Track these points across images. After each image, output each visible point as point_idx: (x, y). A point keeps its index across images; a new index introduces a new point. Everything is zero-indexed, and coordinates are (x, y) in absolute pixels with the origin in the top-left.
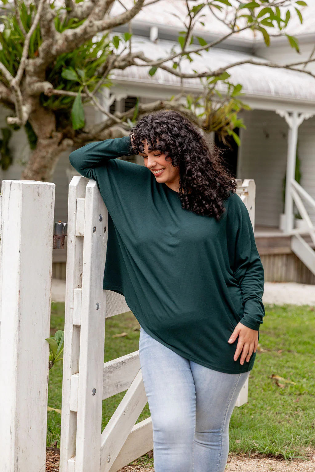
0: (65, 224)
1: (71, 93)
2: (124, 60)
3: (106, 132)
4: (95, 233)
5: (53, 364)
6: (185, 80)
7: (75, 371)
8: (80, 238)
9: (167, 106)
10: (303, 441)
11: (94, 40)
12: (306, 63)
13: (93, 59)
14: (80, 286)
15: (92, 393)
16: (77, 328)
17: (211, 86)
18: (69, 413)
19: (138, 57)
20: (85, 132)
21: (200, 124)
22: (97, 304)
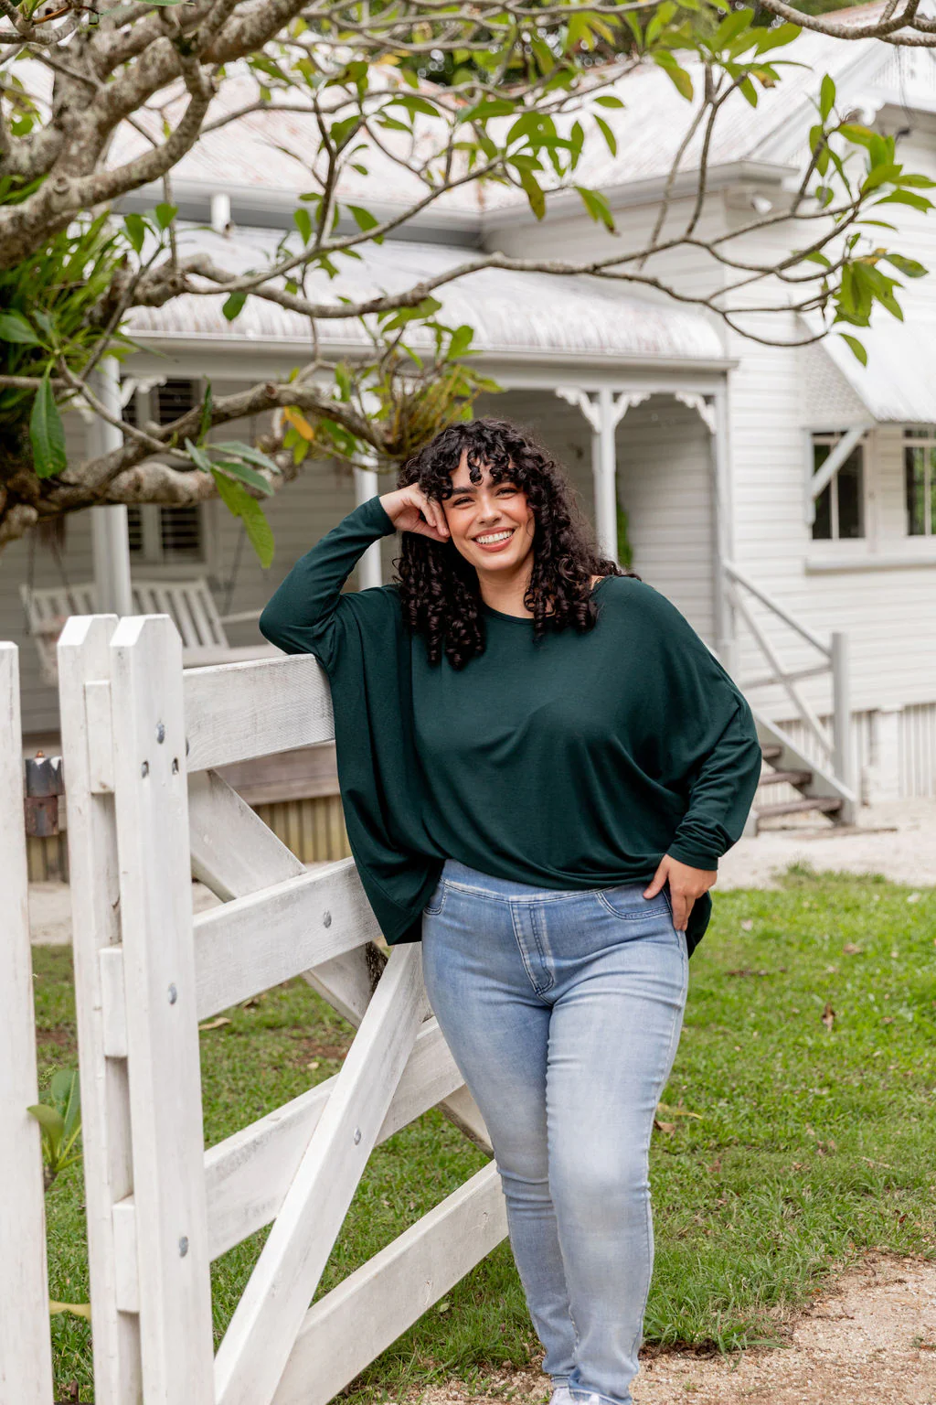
0: (54, 763)
1: (22, 380)
2: (158, 281)
3: (125, 478)
4: (147, 779)
5: (54, 1174)
6: (323, 324)
7: (123, 1192)
8: (106, 800)
9: (286, 397)
10: (760, 1291)
11: (73, 231)
12: (644, 255)
13: (72, 284)
14: (117, 940)
15: (178, 1251)
16: (120, 1064)
17: (392, 336)
18: (114, 1316)
19: (195, 270)
20: (67, 484)
21: (378, 439)
22: (172, 989)
